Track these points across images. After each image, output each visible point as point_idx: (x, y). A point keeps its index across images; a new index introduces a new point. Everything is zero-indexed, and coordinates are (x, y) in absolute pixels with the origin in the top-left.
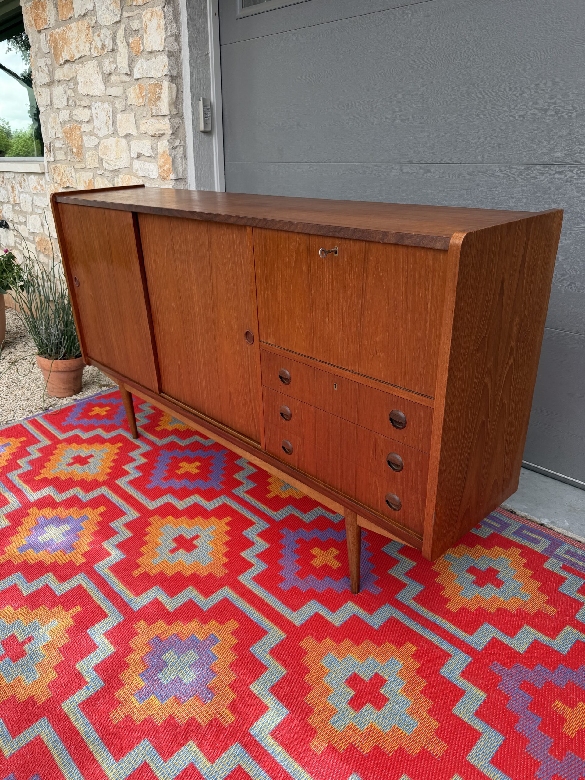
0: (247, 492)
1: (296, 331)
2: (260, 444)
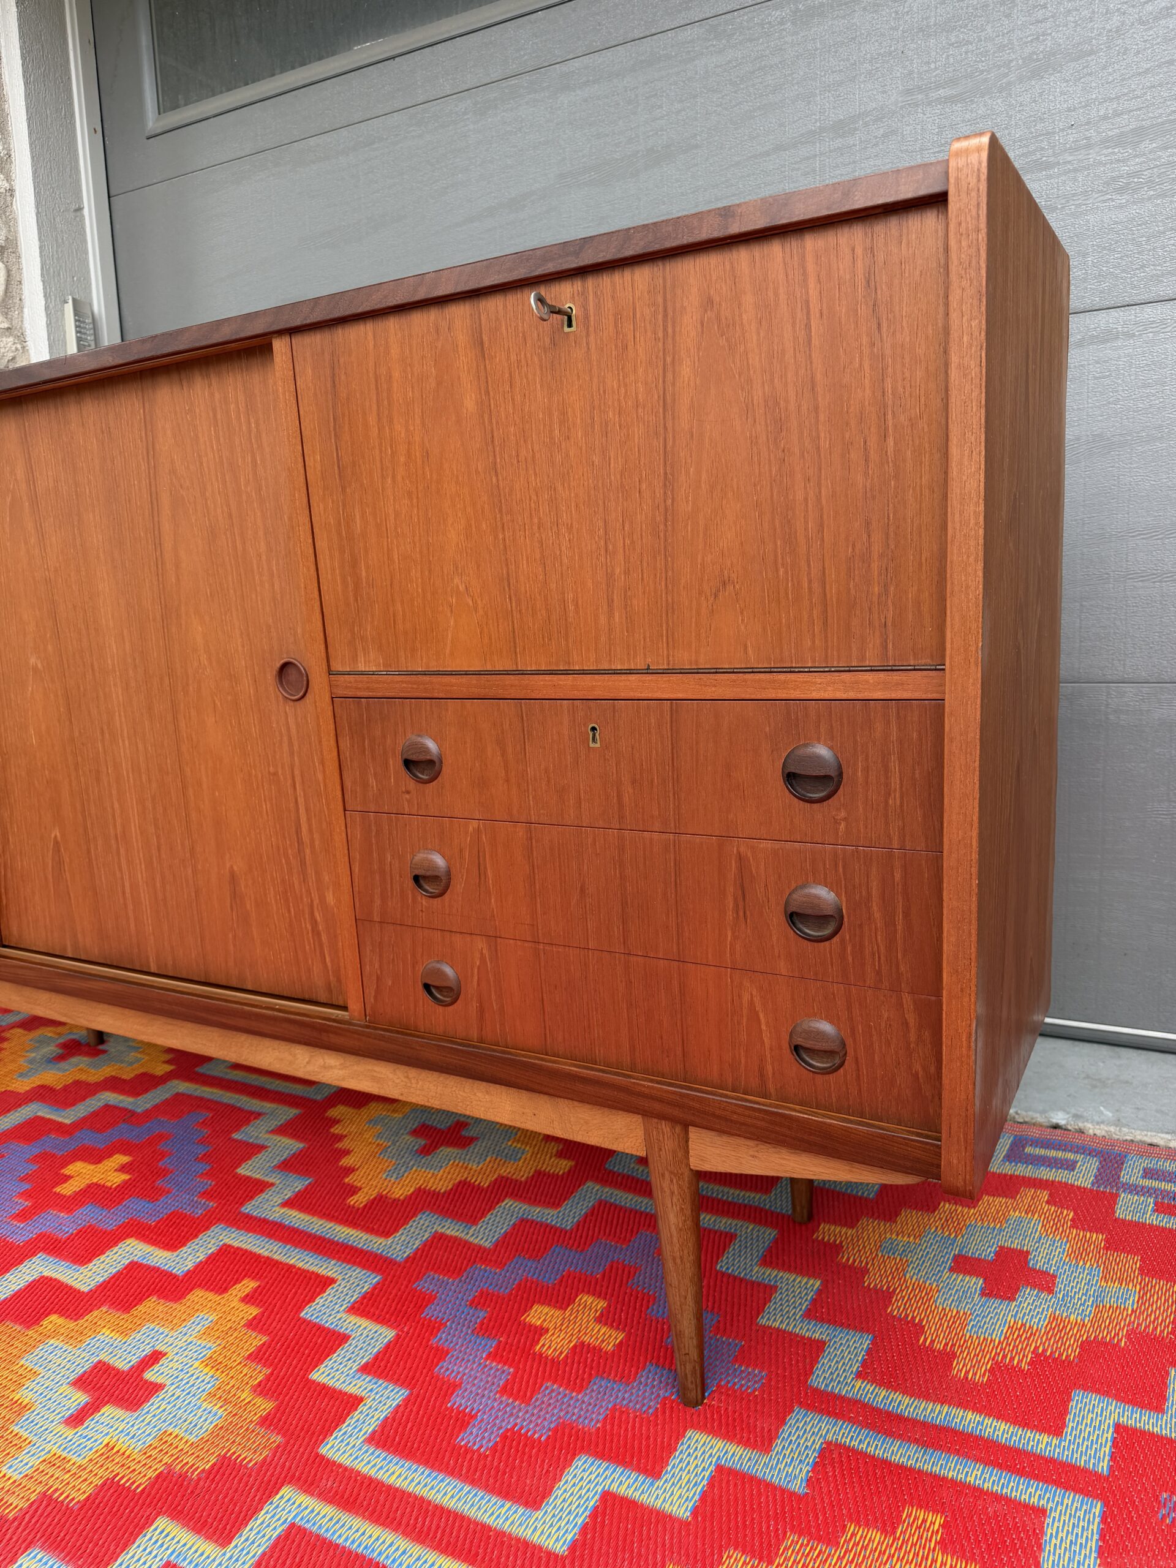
0: (288, 1204)
1: (451, 606)
2: (344, 1008)
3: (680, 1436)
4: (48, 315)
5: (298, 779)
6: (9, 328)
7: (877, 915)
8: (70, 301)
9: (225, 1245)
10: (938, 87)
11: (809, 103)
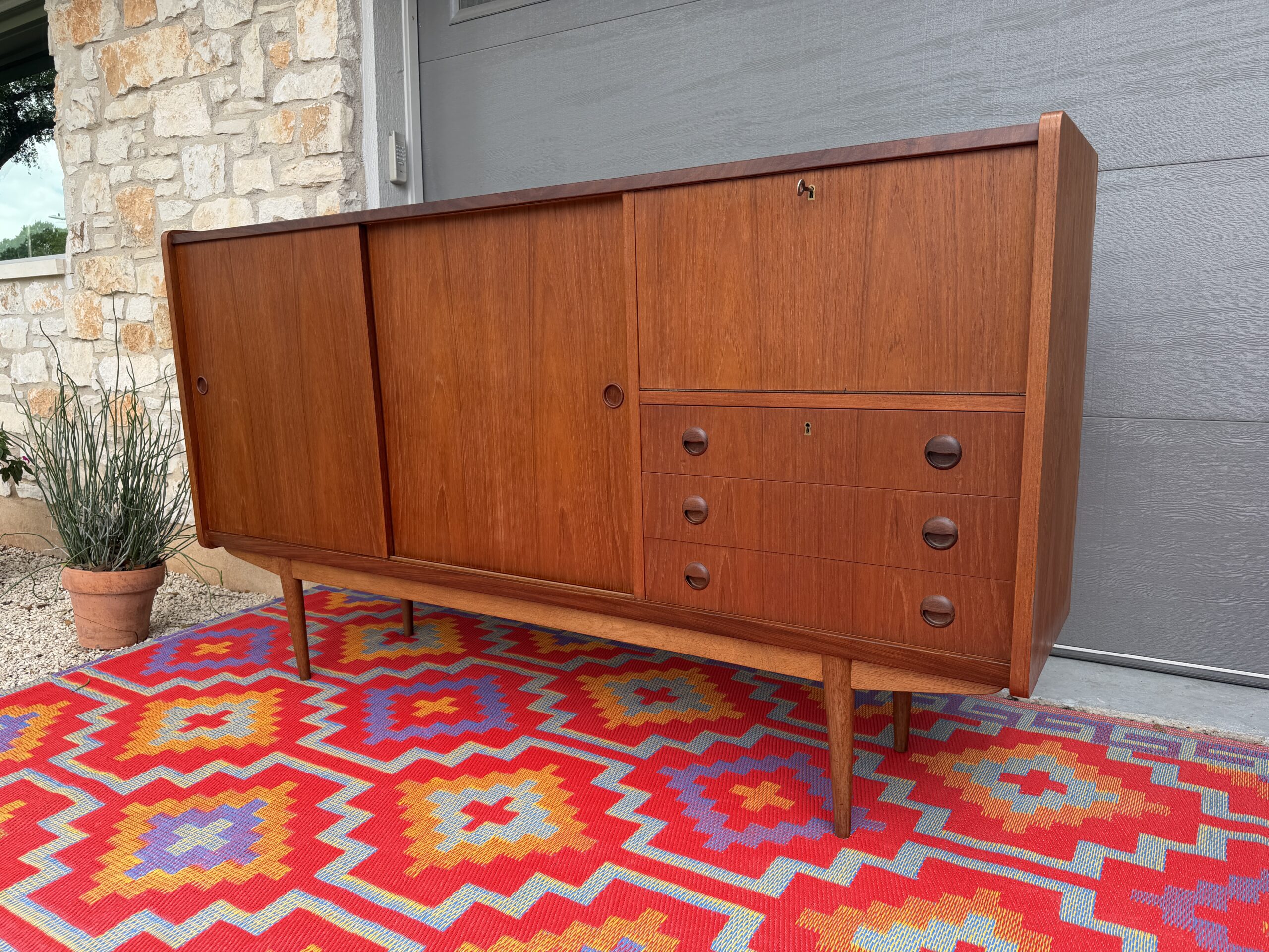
0: (565, 726)
1: (722, 352)
2: (632, 592)
3: (837, 850)
4: (379, 144)
5: (611, 455)
6: (353, 152)
7: (979, 535)
8: (393, 134)
9: (531, 746)
10: (1008, 19)
11: (919, 25)
